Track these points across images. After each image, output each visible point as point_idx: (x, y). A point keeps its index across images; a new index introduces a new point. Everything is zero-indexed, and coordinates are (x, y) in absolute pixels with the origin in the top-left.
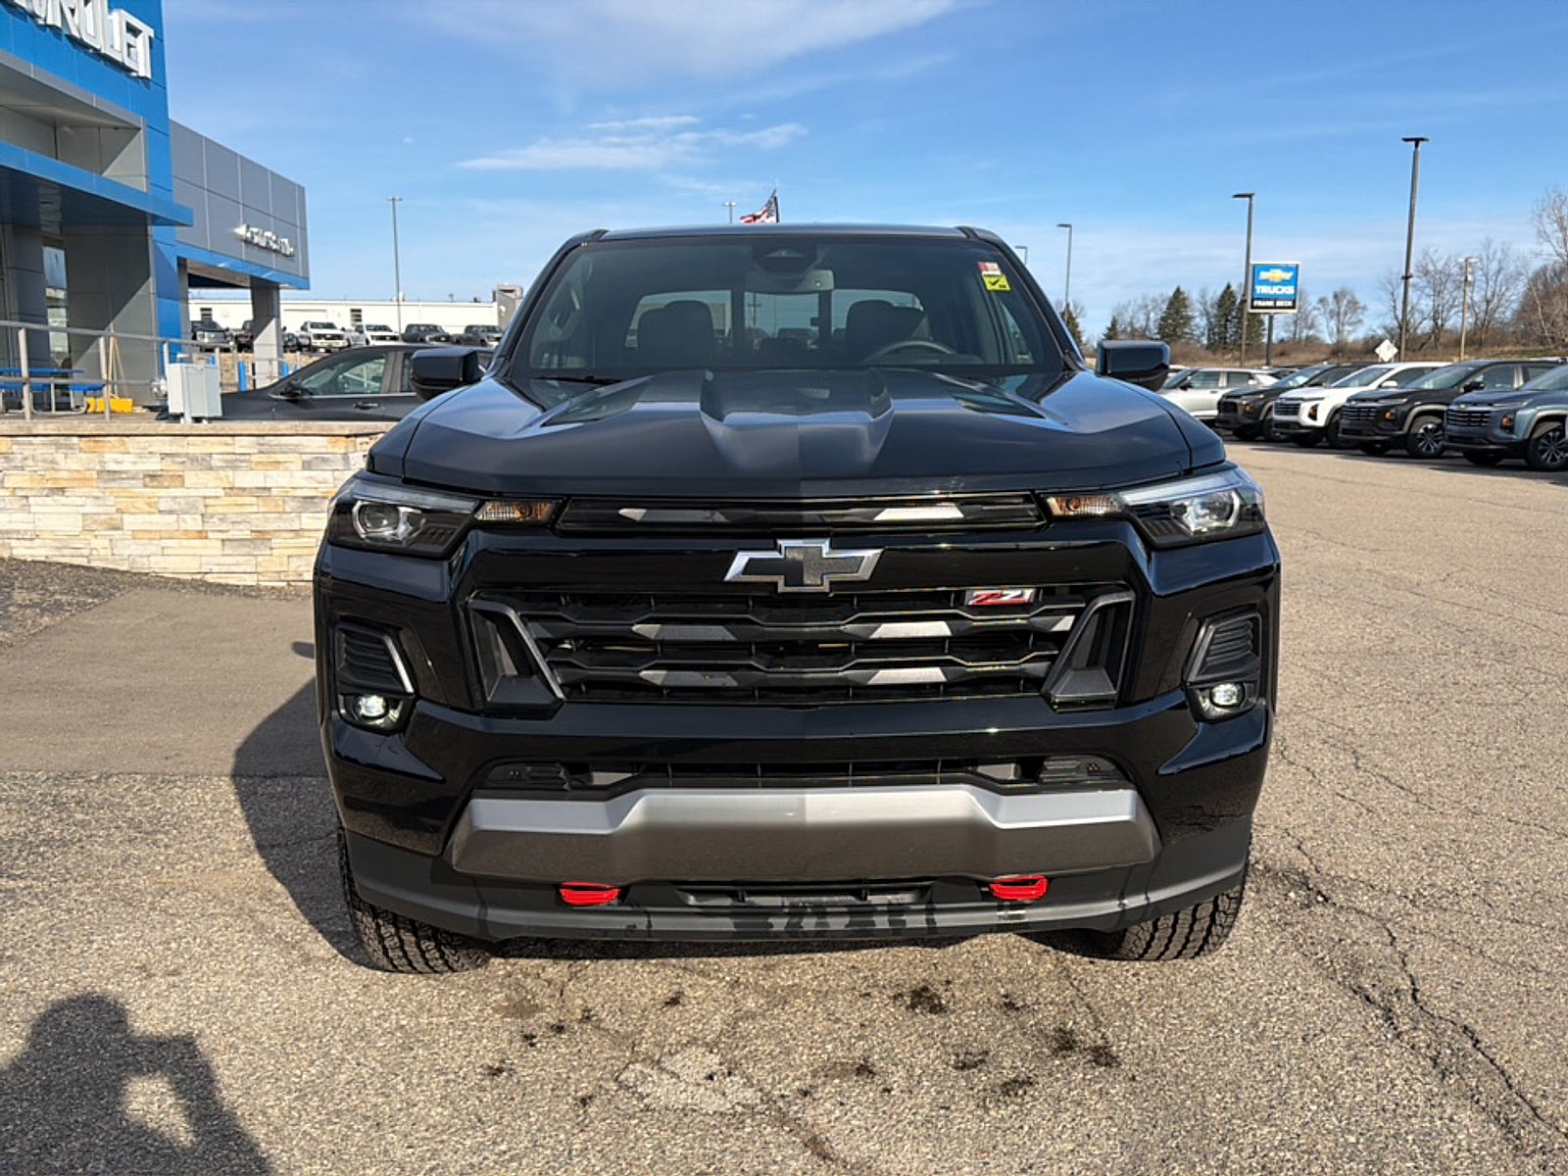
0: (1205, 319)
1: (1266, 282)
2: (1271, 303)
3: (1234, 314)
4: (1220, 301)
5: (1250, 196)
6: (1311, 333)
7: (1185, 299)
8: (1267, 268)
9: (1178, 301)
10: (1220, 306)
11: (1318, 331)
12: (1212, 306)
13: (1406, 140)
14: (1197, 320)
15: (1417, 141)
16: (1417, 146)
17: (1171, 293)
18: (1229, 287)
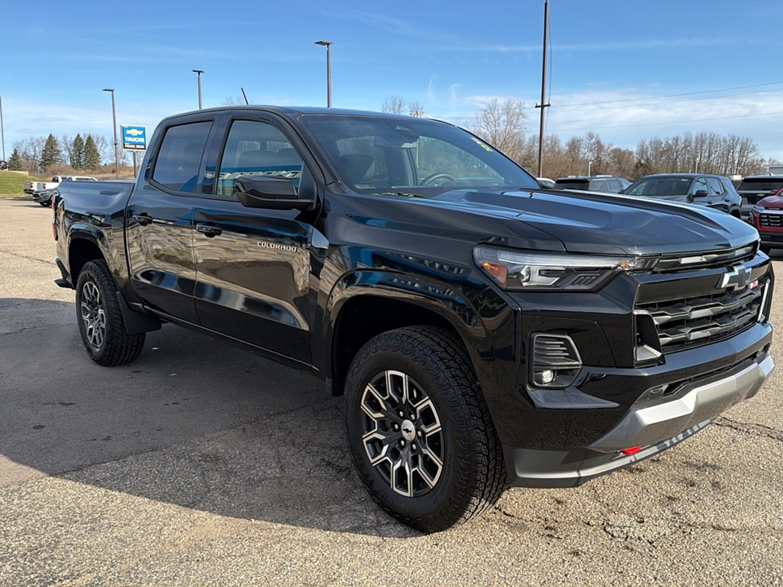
0: (67, 152)
1: (130, 136)
2: (134, 146)
3: (83, 150)
4: (75, 143)
5: (112, 91)
6: (124, 161)
7: (55, 141)
8: (130, 128)
9: (51, 142)
10: (75, 146)
11: (128, 160)
12: (71, 145)
13: (194, 71)
14: (63, 152)
15: (199, 72)
16: (199, 74)
17: (47, 138)
18: (78, 136)
